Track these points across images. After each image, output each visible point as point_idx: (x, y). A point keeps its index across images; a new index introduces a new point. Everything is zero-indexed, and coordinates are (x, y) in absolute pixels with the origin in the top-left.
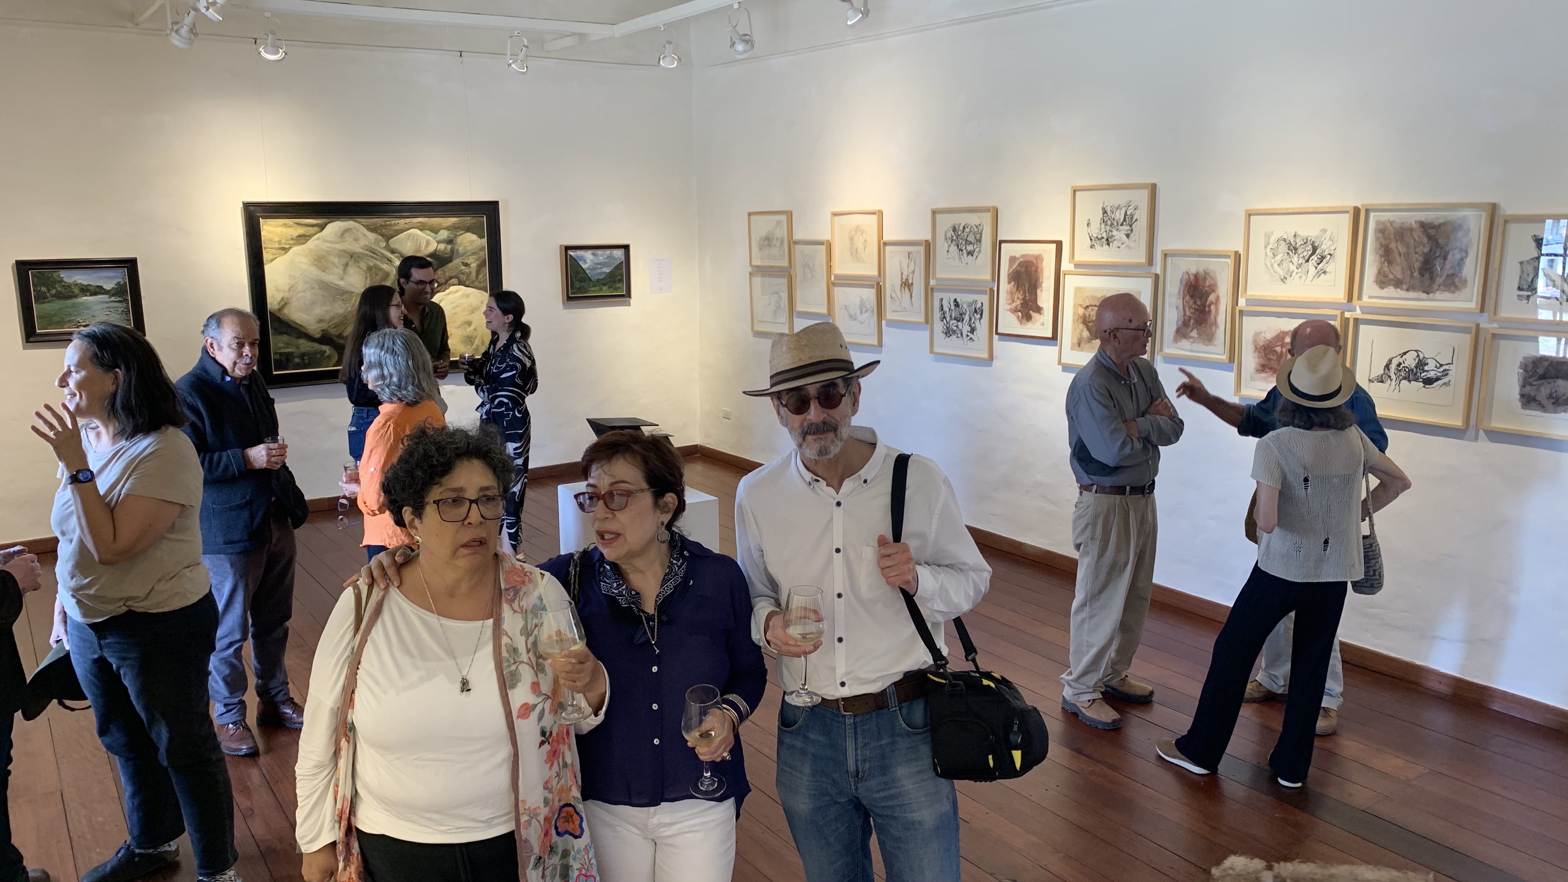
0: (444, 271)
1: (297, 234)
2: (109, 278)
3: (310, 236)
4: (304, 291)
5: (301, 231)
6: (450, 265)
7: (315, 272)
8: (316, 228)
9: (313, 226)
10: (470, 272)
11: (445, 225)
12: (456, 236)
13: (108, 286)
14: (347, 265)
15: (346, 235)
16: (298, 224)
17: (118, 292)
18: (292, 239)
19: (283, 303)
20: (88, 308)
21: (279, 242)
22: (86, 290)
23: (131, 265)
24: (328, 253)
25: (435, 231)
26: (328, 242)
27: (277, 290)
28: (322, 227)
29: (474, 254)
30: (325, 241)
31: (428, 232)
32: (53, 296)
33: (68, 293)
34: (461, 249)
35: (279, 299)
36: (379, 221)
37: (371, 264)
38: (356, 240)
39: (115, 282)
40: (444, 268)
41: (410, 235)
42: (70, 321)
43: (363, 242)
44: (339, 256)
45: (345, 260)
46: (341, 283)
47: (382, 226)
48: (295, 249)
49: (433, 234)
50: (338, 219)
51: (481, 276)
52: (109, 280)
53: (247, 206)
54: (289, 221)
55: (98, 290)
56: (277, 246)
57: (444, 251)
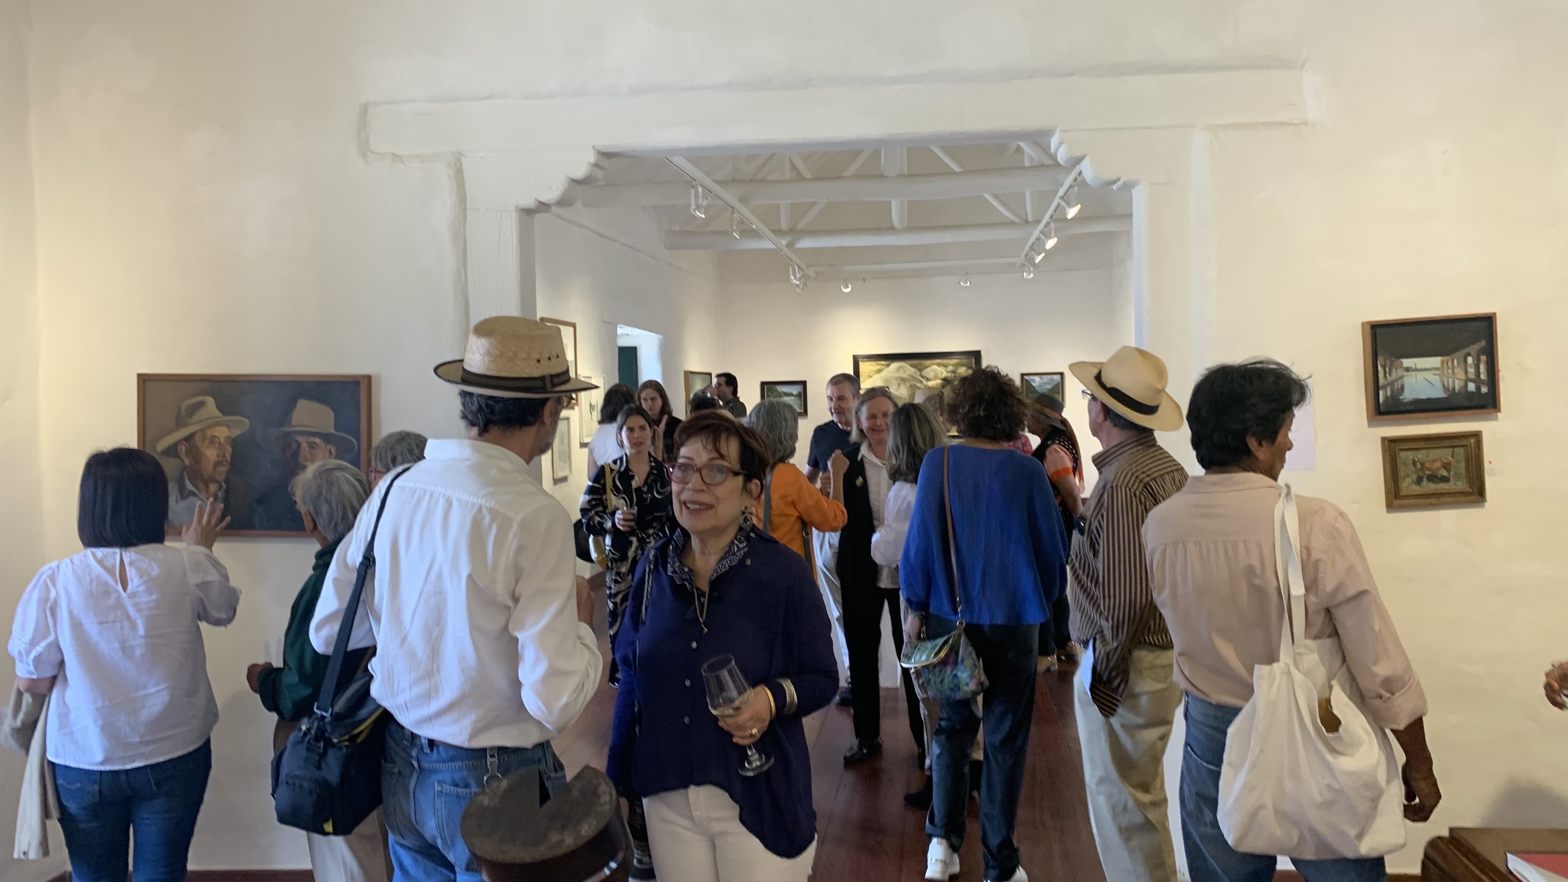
1: (876, 369)
3: (883, 370)
5: (879, 367)
8: (886, 366)
9: (884, 365)
11: (951, 363)
12: (957, 369)
13: (795, 393)
14: (900, 384)
15: (900, 369)
17: (799, 395)
18: (874, 372)
21: (868, 373)
23: (804, 384)
24: (891, 378)
25: (945, 366)
26: (892, 372)
28: (888, 365)
30: (890, 372)
31: (942, 367)
36: (917, 362)
37: (912, 384)
38: (905, 372)
39: (798, 391)
41: (932, 369)
43: (908, 372)
44: (896, 380)
45: (899, 382)
47: (918, 365)
48: (876, 376)
49: (944, 368)
50: (897, 362)
52: (795, 390)
53: (854, 356)
54: (873, 363)
55: (790, 395)
56: (867, 375)
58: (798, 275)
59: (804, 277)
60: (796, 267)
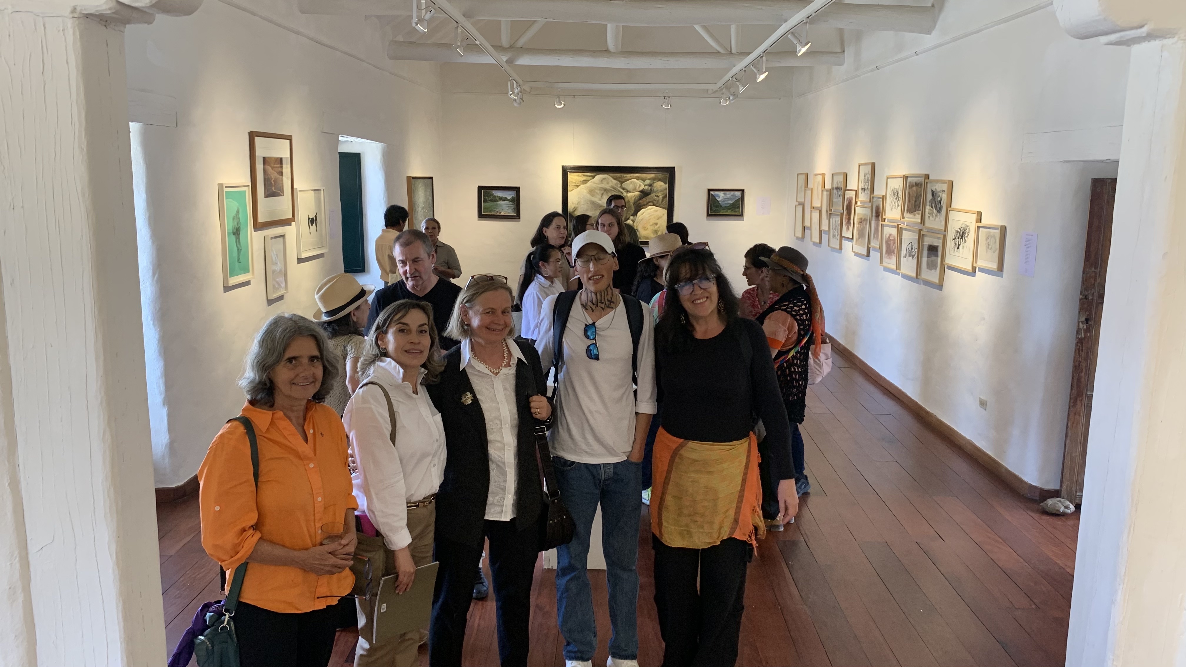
0: (646, 199)
1: (583, 180)
2: (510, 195)
3: (588, 181)
4: (584, 205)
5: (585, 178)
6: (650, 196)
7: (589, 196)
8: (591, 177)
10: (659, 200)
11: (649, 178)
12: (654, 183)
13: (509, 198)
14: (603, 194)
15: (604, 181)
16: (584, 175)
17: (512, 200)
18: (581, 182)
19: (574, 209)
20: (501, 206)
21: (575, 183)
22: (502, 199)
23: (517, 189)
24: (595, 188)
25: (644, 180)
26: (596, 184)
27: (573, 203)
28: (594, 177)
29: (661, 191)
30: (594, 183)
31: (640, 181)
32: (489, 200)
33: (495, 200)
34: (655, 189)
35: (573, 207)
36: (618, 175)
38: (608, 183)
39: (512, 196)
40: (647, 197)
41: (632, 182)
42: (494, 211)
43: (610, 184)
44: (600, 190)
45: (602, 192)
46: (600, 202)
47: (619, 177)
48: (582, 186)
49: (642, 182)
50: (601, 174)
51: (664, 202)
52: (509, 195)
53: (563, 167)
54: (580, 174)
55: (505, 199)
56: (574, 184)
57: (647, 190)
58: (516, 91)
59: (521, 92)
60: (515, 82)
